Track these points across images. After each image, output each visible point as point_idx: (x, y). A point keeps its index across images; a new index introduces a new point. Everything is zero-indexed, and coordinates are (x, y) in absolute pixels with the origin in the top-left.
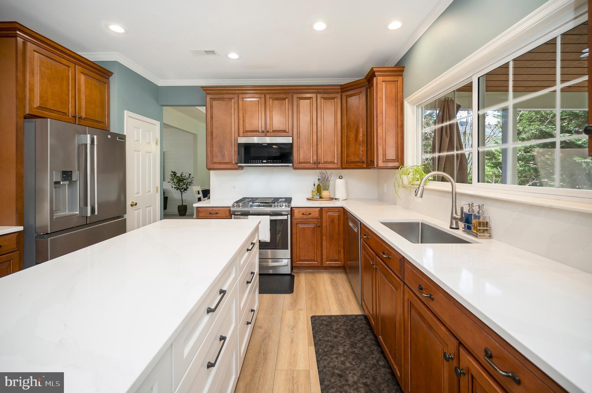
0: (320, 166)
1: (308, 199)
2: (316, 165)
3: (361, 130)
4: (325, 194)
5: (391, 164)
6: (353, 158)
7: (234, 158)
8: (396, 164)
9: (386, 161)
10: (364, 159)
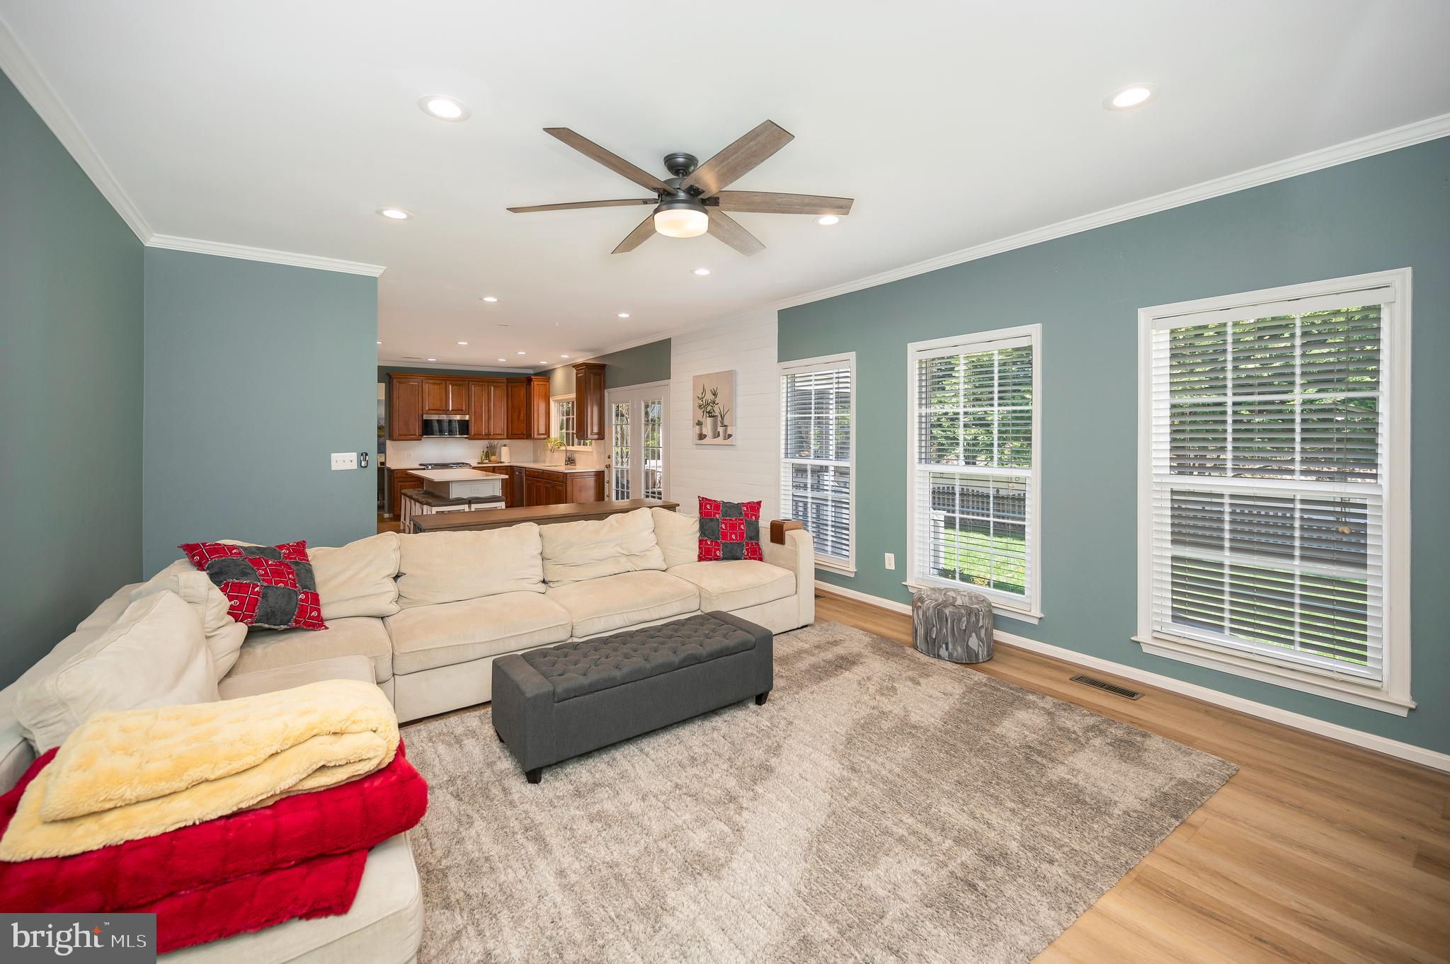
0: (491, 437)
1: (479, 463)
2: (488, 436)
3: (522, 412)
4: (493, 458)
5: (542, 437)
6: (516, 432)
7: (418, 431)
8: (545, 436)
9: (539, 434)
10: (525, 432)
